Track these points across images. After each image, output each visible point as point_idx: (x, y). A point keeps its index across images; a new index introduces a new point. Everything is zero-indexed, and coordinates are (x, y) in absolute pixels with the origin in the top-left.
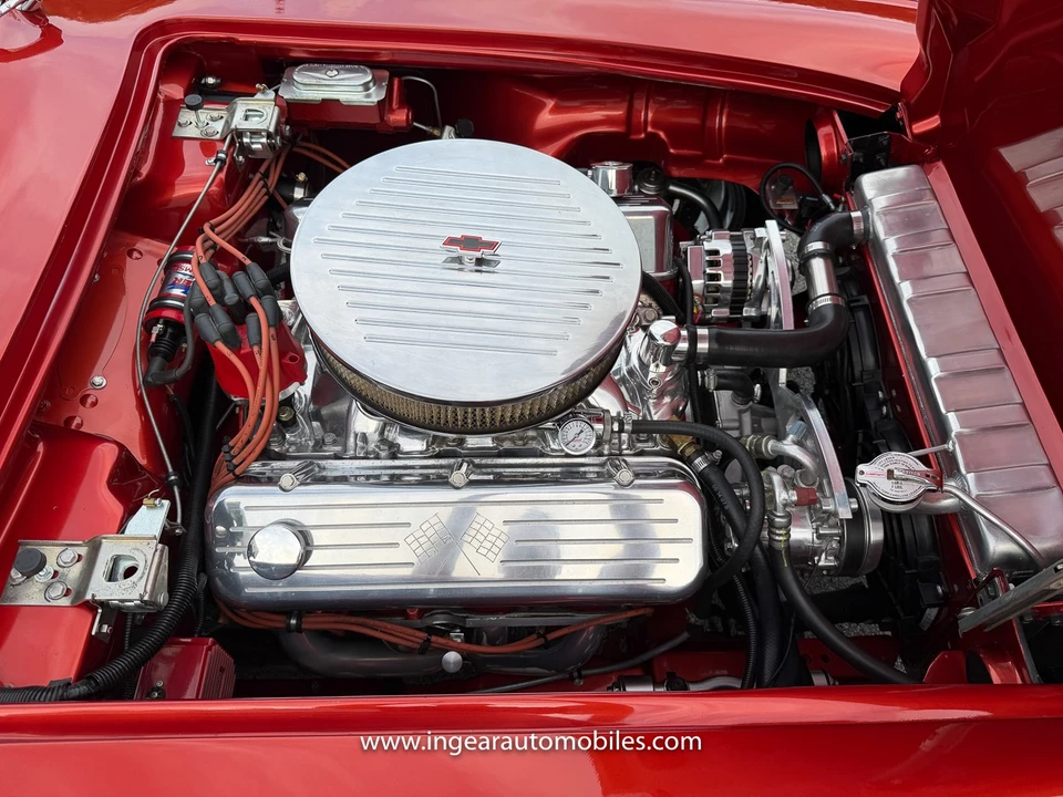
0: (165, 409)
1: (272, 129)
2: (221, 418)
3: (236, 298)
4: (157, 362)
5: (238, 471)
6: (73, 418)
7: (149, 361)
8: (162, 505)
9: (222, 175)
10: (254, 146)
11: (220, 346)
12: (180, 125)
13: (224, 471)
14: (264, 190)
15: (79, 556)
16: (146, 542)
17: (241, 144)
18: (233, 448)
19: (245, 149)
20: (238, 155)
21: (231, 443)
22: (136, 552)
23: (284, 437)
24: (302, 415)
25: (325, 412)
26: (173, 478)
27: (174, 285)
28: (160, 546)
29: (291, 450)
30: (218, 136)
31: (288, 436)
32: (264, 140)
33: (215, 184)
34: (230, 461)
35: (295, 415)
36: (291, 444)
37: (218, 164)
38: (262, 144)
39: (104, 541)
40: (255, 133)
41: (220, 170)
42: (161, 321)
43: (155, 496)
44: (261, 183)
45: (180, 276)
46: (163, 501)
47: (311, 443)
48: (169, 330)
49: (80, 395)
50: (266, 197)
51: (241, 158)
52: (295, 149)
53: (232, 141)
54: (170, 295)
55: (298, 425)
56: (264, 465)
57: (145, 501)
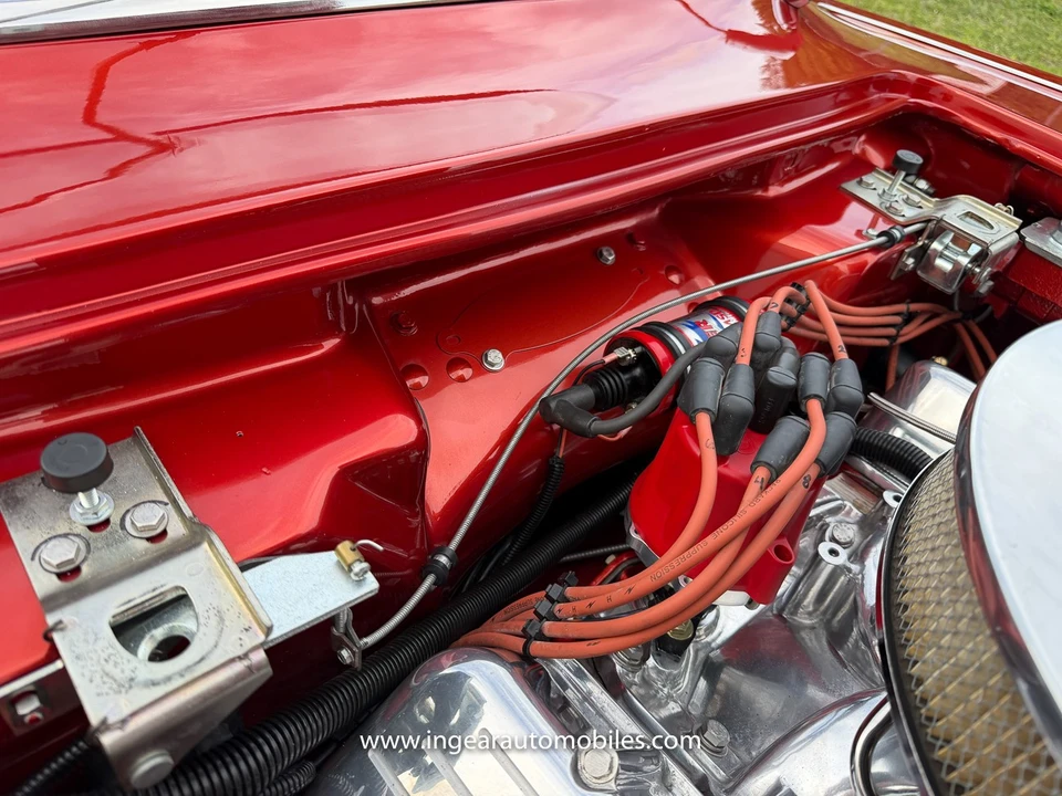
0: (531, 470)
1: (994, 249)
2: (580, 551)
3: (790, 380)
4: (586, 393)
5: (537, 647)
6: (421, 372)
7: (575, 384)
8: (360, 582)
9: (871, 259)
10: (939, 262)
11: (704, 423)
12: (860, 182)
13: (518, 625)
14: (892, 331)
15: (164, 533)
16: (248, 620)
17: (925, 248)
18: (566, 600)
19: (923, 256)
20: (910, 255)
21: (570, 591)
22: (214, 621)
23: (645, 659)
24: (696, 652)
25: (729, 676)
26: (443, 559)
27: (695, 327)
28: (260, 656)
29: (634, 689)
30: (901, 219)
31: (651, 662)
32: (964, 261)
33: (851, 262)
34: (541, 618)
35: (688, 642)
36: (646, 682)
37: (883, 239)
38: (956, 263)
39: (205, 546)
40: (962, 240)
41: (875, 249)
42: (638, 350)
43: (367, 554)
44: (898, 319)
45: (711, 322)
46: (370, 577)
47: (673, 708)
48: (638, 372)
49: (457, 354)
50: (886, 342)
51: (911, 261)
52: (959, 327)
53: (919, 233)
54: (681, 332)
55: (678, 661)
56: (578, 673)
57: (345, 547)
